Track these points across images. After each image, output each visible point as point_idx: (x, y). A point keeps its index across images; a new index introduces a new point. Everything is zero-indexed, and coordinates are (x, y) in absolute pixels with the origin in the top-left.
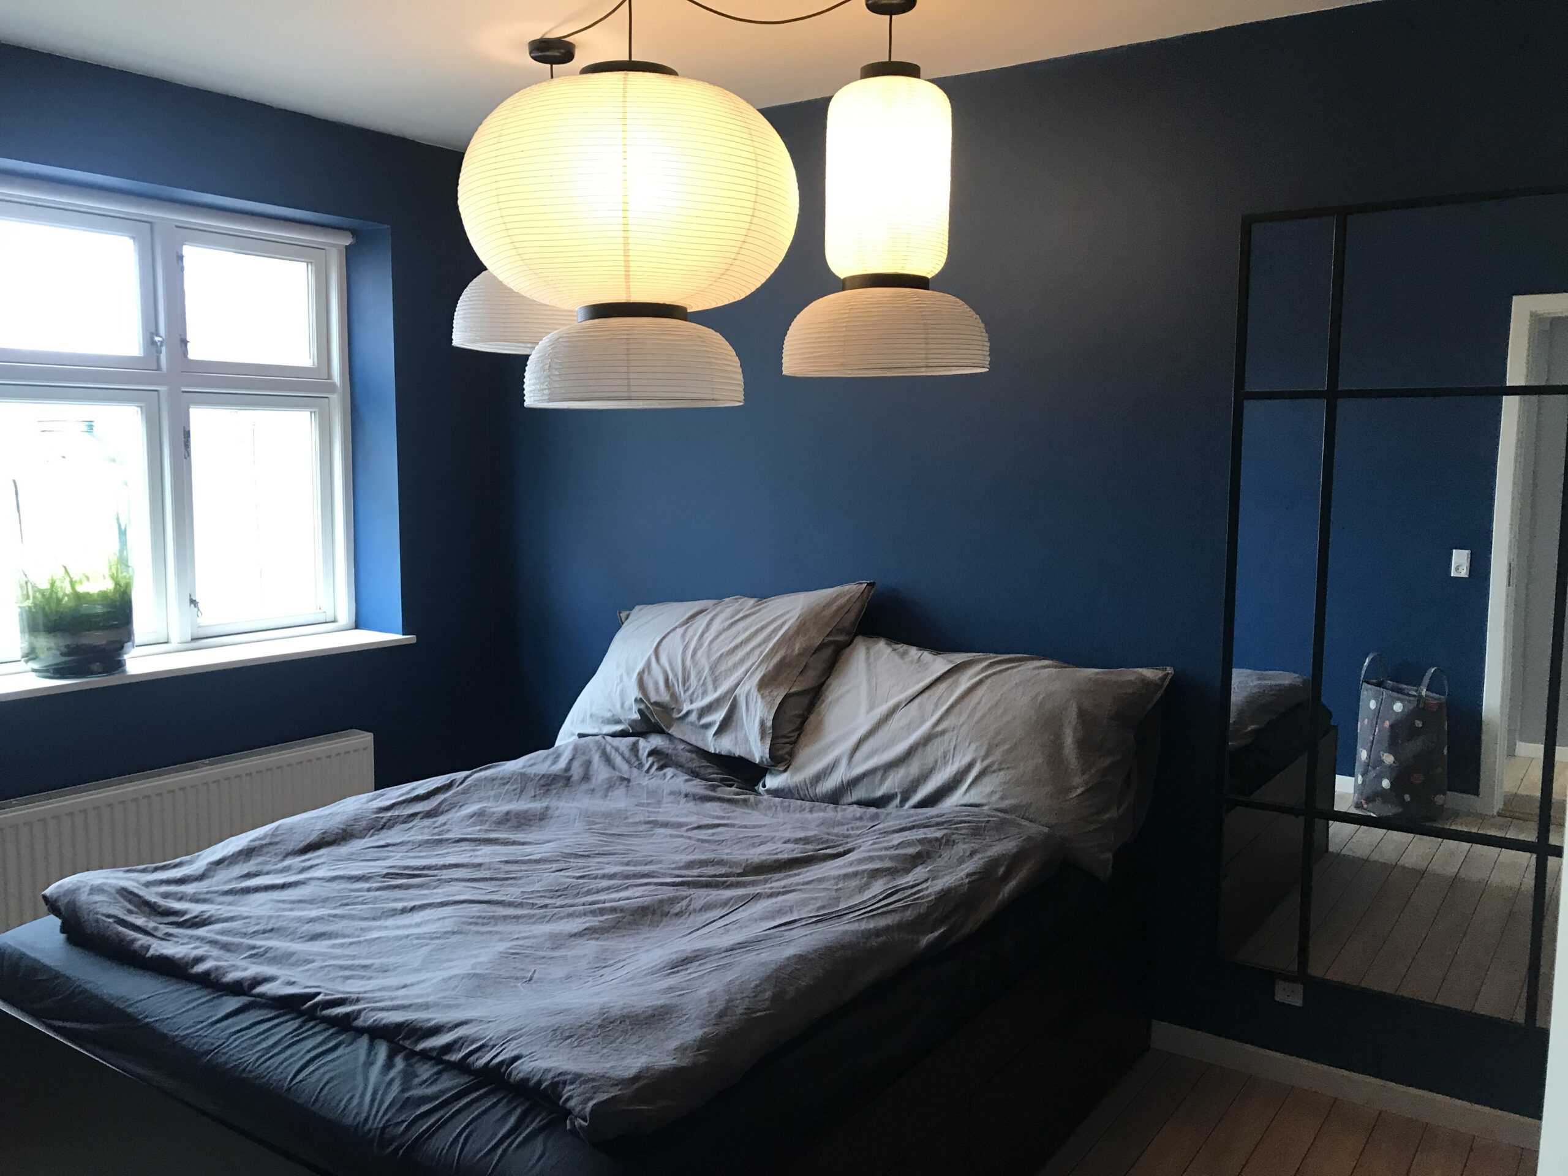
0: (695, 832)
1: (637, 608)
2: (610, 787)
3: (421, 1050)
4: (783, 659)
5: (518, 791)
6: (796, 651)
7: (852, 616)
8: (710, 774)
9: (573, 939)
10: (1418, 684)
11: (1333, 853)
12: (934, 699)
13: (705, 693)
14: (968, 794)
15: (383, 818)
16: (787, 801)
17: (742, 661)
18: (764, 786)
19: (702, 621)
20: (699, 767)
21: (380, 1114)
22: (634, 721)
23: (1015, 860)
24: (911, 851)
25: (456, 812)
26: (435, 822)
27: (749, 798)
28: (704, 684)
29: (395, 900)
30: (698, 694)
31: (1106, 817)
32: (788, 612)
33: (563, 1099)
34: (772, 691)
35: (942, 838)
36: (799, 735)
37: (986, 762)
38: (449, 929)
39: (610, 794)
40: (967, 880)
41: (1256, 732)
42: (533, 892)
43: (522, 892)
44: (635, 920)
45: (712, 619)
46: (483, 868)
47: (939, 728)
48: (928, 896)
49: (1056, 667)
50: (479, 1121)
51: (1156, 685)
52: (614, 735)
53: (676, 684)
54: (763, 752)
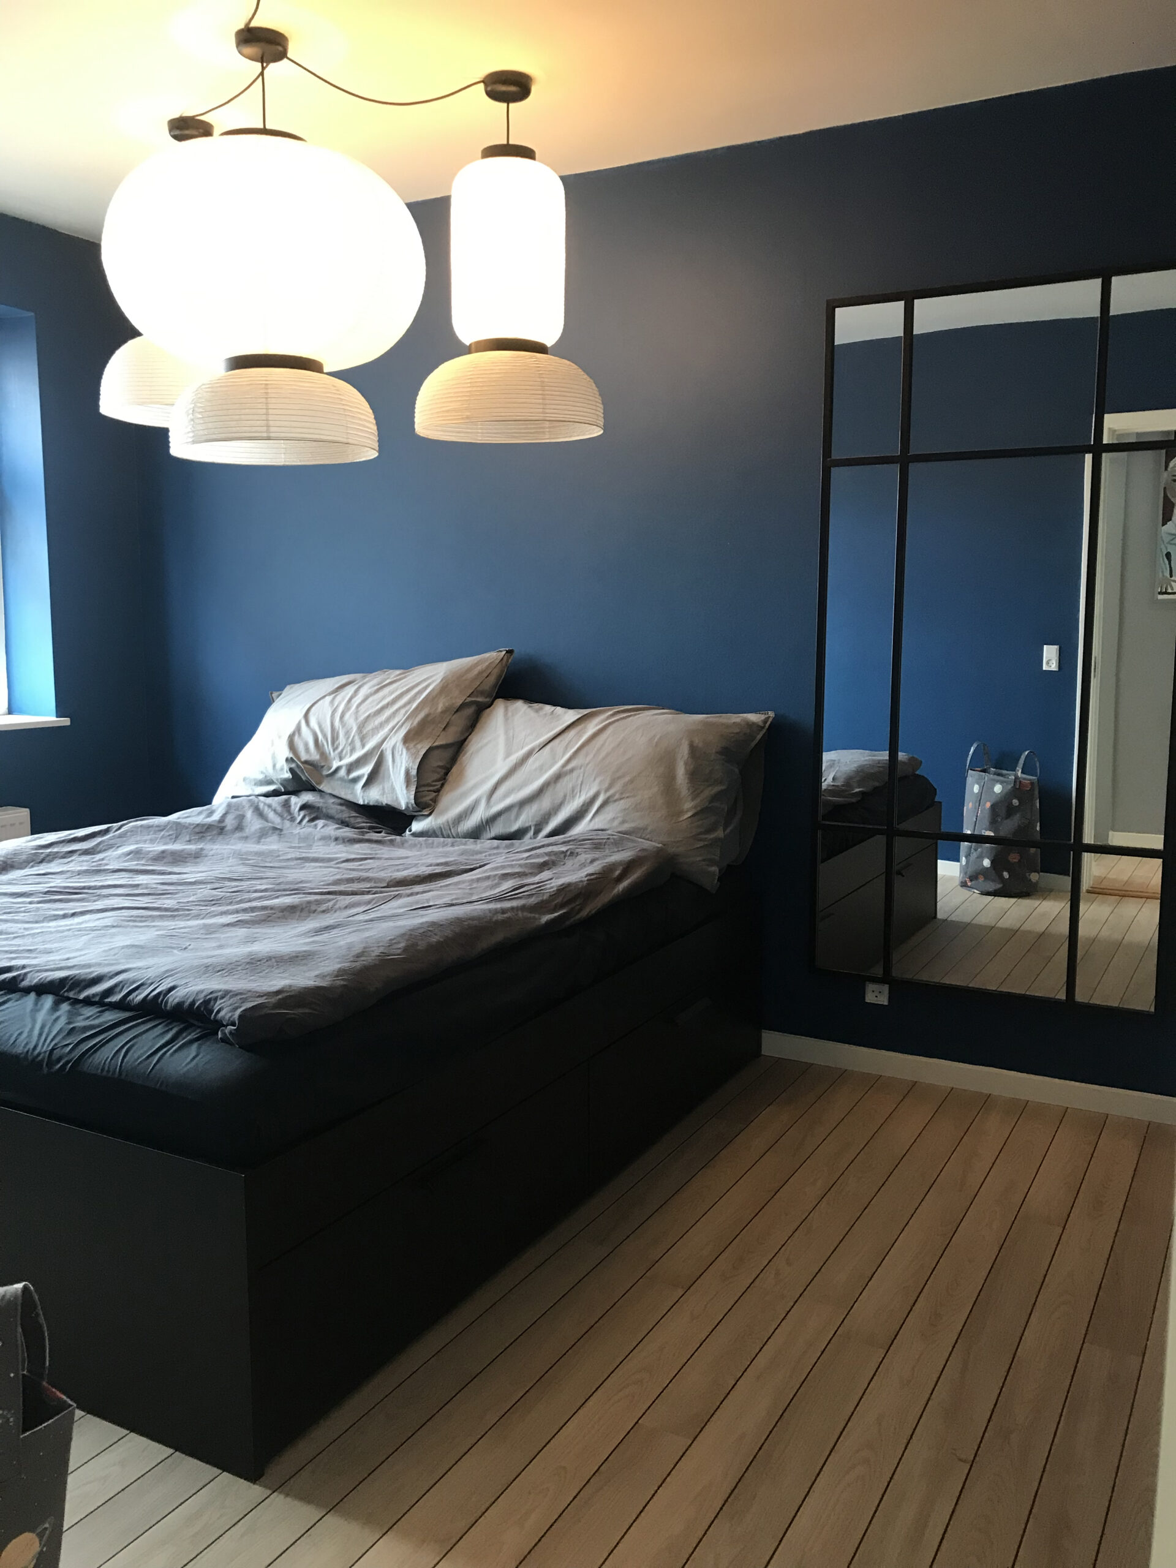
0: (344, 864)
1: (288, 687)
2: (263, 835)
3: (84, 998)
4: (427, 716)
5: (174, 836)
6: (439, 710)
7: (492, 679)
8: (359, 823)
9: (224, 928)
10: (1014, 769)
11: (940, 920)
12: (564, 743)
13: (353, 750)
14: (593, 822)
15: (42, 853)
16: (431, 840)
17: (388, 720)
18: (410, 831)
19: (350, 691)
20: (349, 817)
21: (48, 1041)
22: (286, 780)
23: (628, 867)
24: (541, 860)
25: (113, 851)
26: (93, 858)
27: (395, 839)
28: (353, 741)
29: (57, 910)
30: (347, 752)
31: (712, 836)
32: (431, 677)
33: (215, 1011)
34: (416, 744)
35: (567, 851)
36: (443, 785)
37: (608, 794)
38: (109, 924)
39: (263, 840)
40: (586, 879)
41: (862, 793)
42: (188, 902)
43: (178, 902)
44: (284, 915)
45: (359, 688)
46: (140, 887)
47: (569, 767)
48: (552, 888)
49: (671, 714)
50: (140, 1038)
51: (758, 726)
52: (267, 795)
53: (325, 744)
54: (408, 798)
